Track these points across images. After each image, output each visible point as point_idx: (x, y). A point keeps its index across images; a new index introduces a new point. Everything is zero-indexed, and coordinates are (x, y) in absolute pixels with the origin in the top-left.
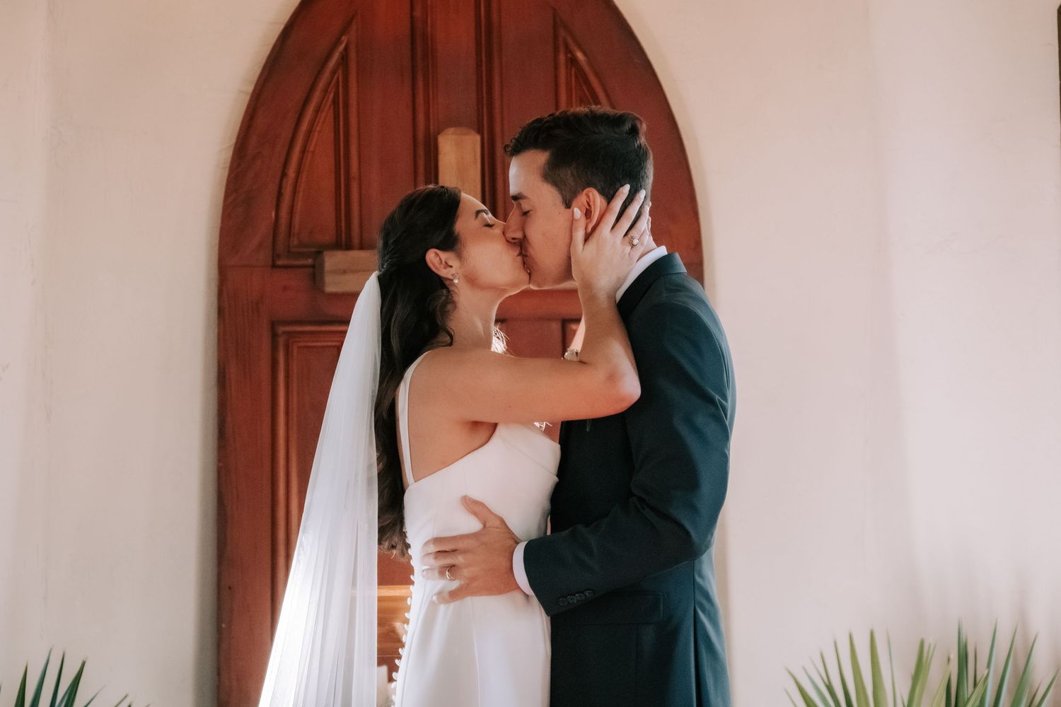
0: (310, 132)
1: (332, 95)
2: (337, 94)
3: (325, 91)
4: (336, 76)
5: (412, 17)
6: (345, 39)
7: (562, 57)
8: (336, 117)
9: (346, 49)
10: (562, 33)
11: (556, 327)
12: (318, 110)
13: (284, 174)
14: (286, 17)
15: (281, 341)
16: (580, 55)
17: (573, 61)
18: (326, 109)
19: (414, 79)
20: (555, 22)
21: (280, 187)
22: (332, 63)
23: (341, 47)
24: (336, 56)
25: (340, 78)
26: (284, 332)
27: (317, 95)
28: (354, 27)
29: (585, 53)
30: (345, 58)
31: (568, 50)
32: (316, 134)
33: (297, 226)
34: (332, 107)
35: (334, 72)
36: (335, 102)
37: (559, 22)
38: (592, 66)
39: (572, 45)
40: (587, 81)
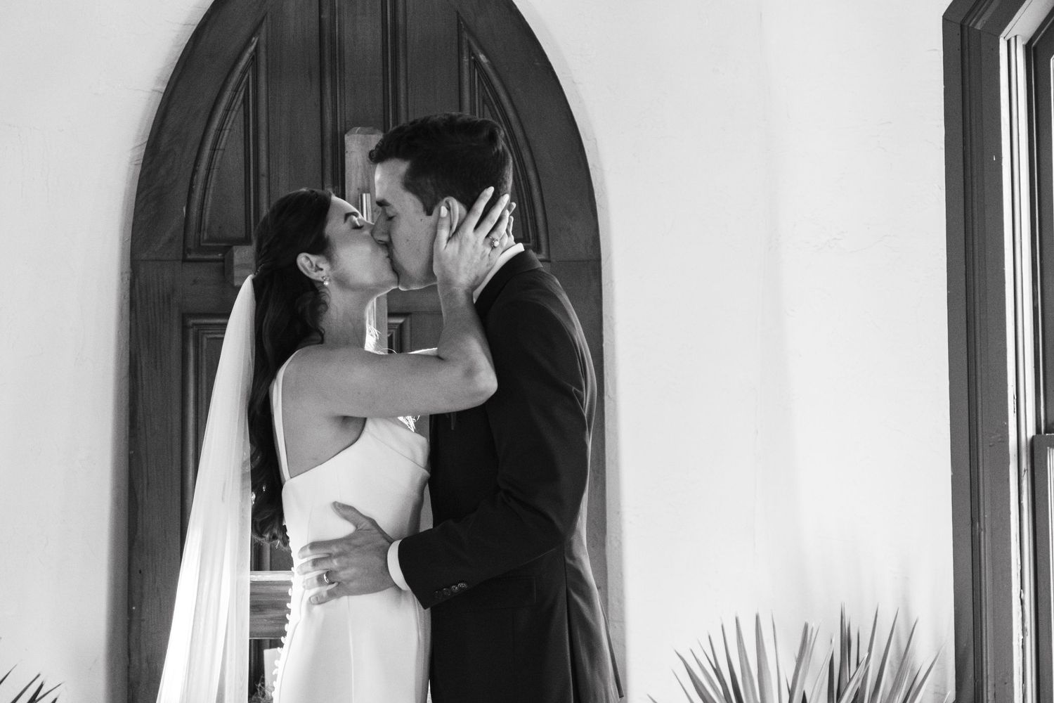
0: (220, 129)
1: (242, 94)
2: (247, 93)
3: (236, 91)
4: (247, 75)
5: (320, 21)
6: (255, 40)
7: (466, 60)
8: (246, 116)
9: (256, 50)
10: (466, 35)
12: (228, 110)
13: (195, 172)
14: (198, 18)
15: (191, 332)
16: (482, 57)
17: (476, 63)
18: (236, 108)
19: (322, 79)
20: (459, 24)
21: (191, 184)
22: (242, 64)
23: (252, 48)
24: (247, 56)
25: (251, 77)
26: (194, 324)
27: (228, 94)
28: (263, 30)
29: (487, 56)
30: (254, 58)
31: (471, 53)
32: (227, 131)
33: (207, 223)
34: (242, 106)
35: (244, 72)
36: (246, 101)
37: (461, 26)
38: (494, 69)
39: (475, 48)
40: (489, 83)
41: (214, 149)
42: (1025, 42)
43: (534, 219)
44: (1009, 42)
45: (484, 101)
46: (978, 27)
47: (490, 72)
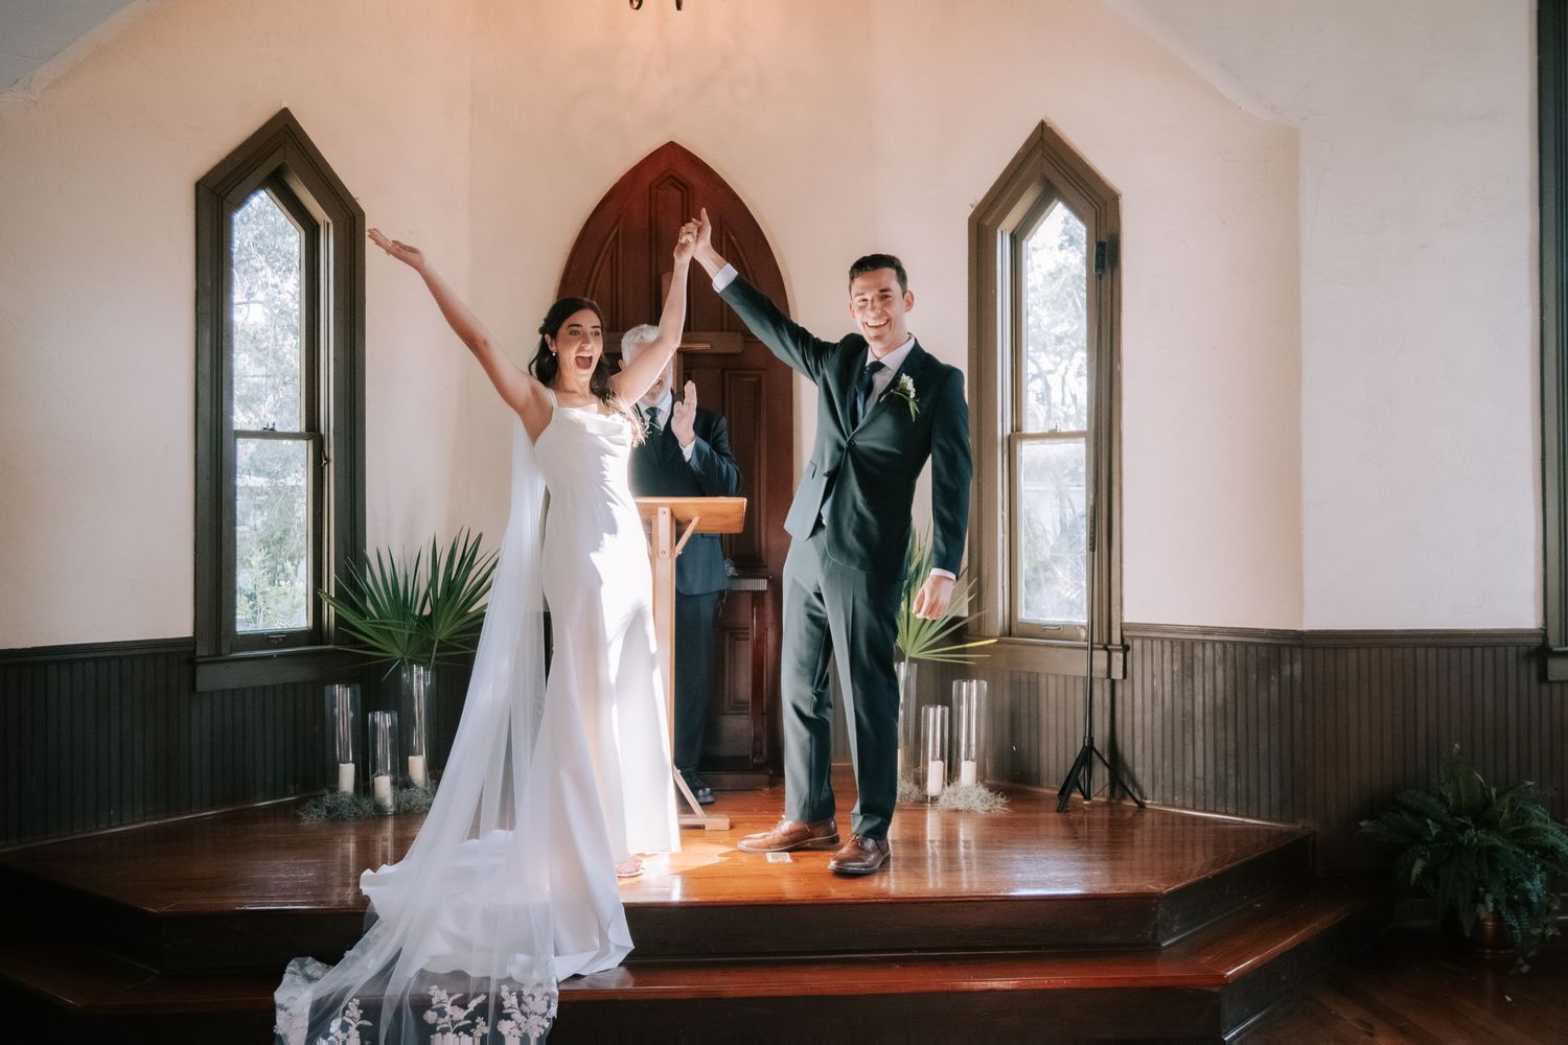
0: (599, 273)
1: (610, 255)
2: (612, 256)
3: (607, 253)
4: (612, 247)
5: (650, 218)
6: (616, 227)
7: (724, 238)
8: (612, 267)
9: (617, 233)
10: (724, 227)
11: (719, 371)
16: (733, 238)
17: (729, 241)
18: (607, 263)
19: (650, 250)
20: (721, 221)
22: (610, 239)
23: (615, 231)
24: (612, 237)
25: (614, 247)
27: (603, 254)
28: (621, 222)
30: (617, 235)
31: (727, 235)
32: (602, 274)
34: (609, 263)
35: (613, 241)
36: (611, 261)
38: (740, 246)
39: (729, 232)
40: (736, 251)
41: (595, 283)
42: (1010, 232)
44: (1002, 232)
46: (987, 224)
47: (738, 247)
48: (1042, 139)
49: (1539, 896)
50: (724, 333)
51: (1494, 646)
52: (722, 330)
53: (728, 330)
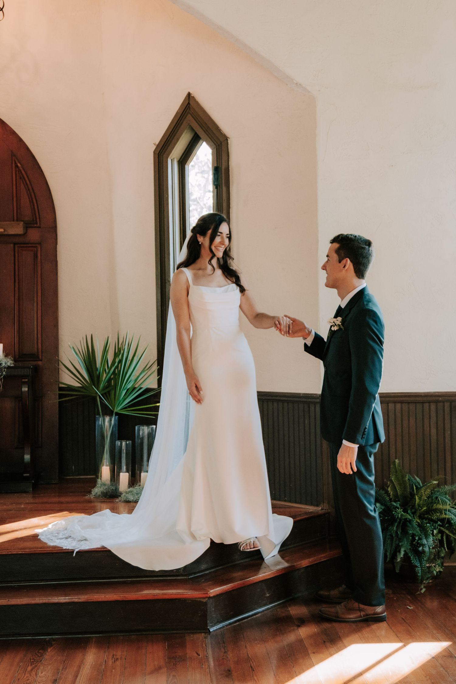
7: (14, 165)
10: (14, 158)
11: (12, 245)
16: (19, 165)
17: (17, 166)
29: (21, 164)
31: (15, 163)
37: (13, 155)
38: (23, 168)
39: (17, 161)
40: (21, 173)
42: (178, 160)
43: (35, 214)
44: (172, 160)
45: (20, 178)
46: (163, 155)
47: (21, 169)
48: (189, 103)
49: (429, 548)
50: (14, 222)
51: (437, 402)
52: (13, 221)
53: (17, 221)
